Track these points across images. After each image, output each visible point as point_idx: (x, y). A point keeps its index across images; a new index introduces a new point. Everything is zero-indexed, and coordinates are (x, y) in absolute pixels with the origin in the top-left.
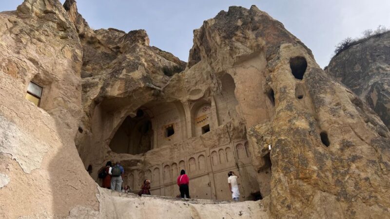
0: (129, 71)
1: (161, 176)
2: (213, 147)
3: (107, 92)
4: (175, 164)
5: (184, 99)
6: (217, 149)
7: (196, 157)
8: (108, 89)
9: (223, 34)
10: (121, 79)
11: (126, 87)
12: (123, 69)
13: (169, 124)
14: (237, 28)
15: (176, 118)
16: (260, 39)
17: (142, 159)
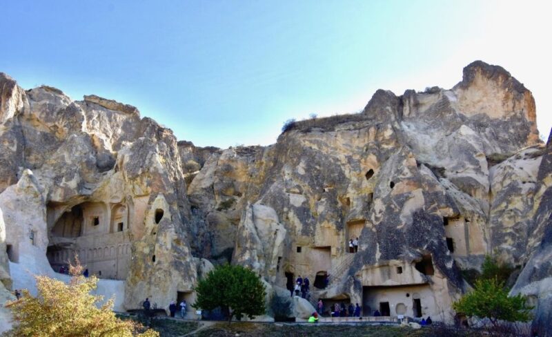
0: (67, 180)
1: (86, 255)
2: (120, 243)
3: (51, 197)
4: (95, 249)
5: (107, 201)
6: (122, 245)
7: (109, 247)
8: (52, 195)
9: (130, 176)
10: (61, 187)
11: (65, 195)
12: (63, 177)
13: (96, 215)
14: (138, 176)
15: (101, 212)
16: (149, 187)
17: (74, 242)
